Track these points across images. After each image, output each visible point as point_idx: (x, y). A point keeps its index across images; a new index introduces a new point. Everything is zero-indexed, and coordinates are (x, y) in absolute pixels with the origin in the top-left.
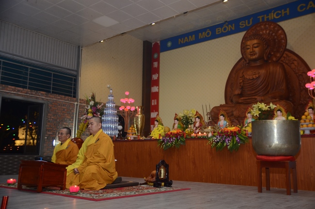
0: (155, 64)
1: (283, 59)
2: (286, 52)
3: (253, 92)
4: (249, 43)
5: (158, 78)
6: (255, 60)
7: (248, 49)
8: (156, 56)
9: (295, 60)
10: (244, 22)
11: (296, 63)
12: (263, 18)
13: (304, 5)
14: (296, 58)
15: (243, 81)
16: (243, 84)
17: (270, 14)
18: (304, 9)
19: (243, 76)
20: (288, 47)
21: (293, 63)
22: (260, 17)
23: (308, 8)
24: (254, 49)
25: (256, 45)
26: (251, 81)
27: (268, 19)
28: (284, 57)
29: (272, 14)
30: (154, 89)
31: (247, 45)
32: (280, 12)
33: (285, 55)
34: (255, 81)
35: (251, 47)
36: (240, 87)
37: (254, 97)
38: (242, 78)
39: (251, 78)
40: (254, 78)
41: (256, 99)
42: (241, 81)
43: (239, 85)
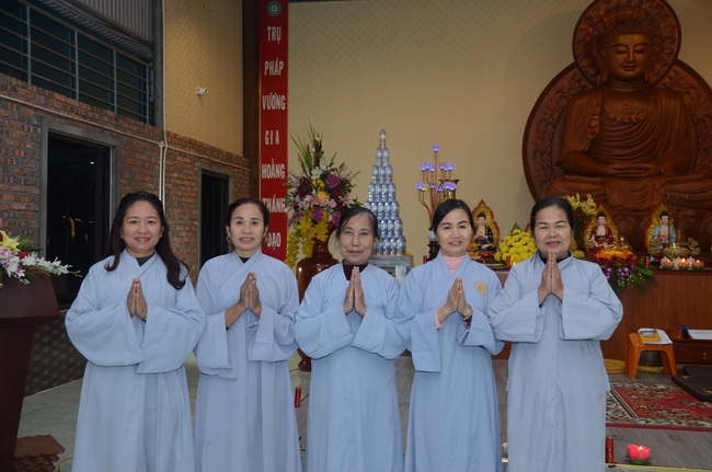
0: (274, 33)
1: (667, 80)
2: (675, 67)
3: (628, 151)
4: (622, 39)
5: (285, 71)
7: (622, 52)
8: (274, 9)
9: (694, 87)
11: (693, 92)
14: (695, 84)
15: (601, 123)
16: (601, 129)
19: (603, 110)
21: (689, 93)
24: (636, 55)
25: (639, 48)
26: (624, 127)
28: (670, 77)
30: (273, 102)
31: (619, 45)
33: (672, 73)
34: (635, 128)
35: (631, 50)
36: (590, 137)
37: (644, 165)
38: (597, 117)
39: (626, 121)
40: (632, 122)
41: (647, 169)
42: (594, 123)
43: (589, 130)
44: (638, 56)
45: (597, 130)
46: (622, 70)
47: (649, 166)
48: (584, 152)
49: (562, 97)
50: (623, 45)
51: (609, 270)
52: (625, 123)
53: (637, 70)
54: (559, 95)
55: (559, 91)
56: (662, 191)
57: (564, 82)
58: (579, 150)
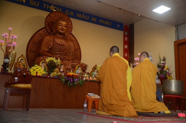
1: (68, 38)
2: (70, 35)
3: (60, 53)
4: (61, 22)
6: (61, 34)
7: (61, 26)
9: (74, 41)
10: (33, 2)
12: (46, 6)
13: (69, 12)
14: (75, 40)
15: (53, 44)
17: (51, 6)
18: (69, 14)
19: (54, 40)
20: (72, 33)
22: (45, 5)
23: (70, 14)
25: (65, 25)
26: (60, 46)
27: (49, 8)
28: (69, 37)
29: (52, 7)
31: (60, 23)
32: (56, 8)
33: (69, 36)
34: (63, 47)
35: (63, 25)
36: (50, 47)
37: (66, 57)
38: (52, 42)
39: (61, 44)
40: (62, 45)
41: (66, 58)
42: (51, 43)
43: (50, 45)
44: (65, 28)
45: (52, 45)
46: (60, 30)
47: (67, 57)
48: (47, 51)
49: (41, 36)
50: (61, 24)
51: (72, 79)
52: (60, 45)
53: (64, 31)
54: (40, 35)
55: (40, 34)
56: (71, 64)
57: (41, 32)
58: (46, 50)
